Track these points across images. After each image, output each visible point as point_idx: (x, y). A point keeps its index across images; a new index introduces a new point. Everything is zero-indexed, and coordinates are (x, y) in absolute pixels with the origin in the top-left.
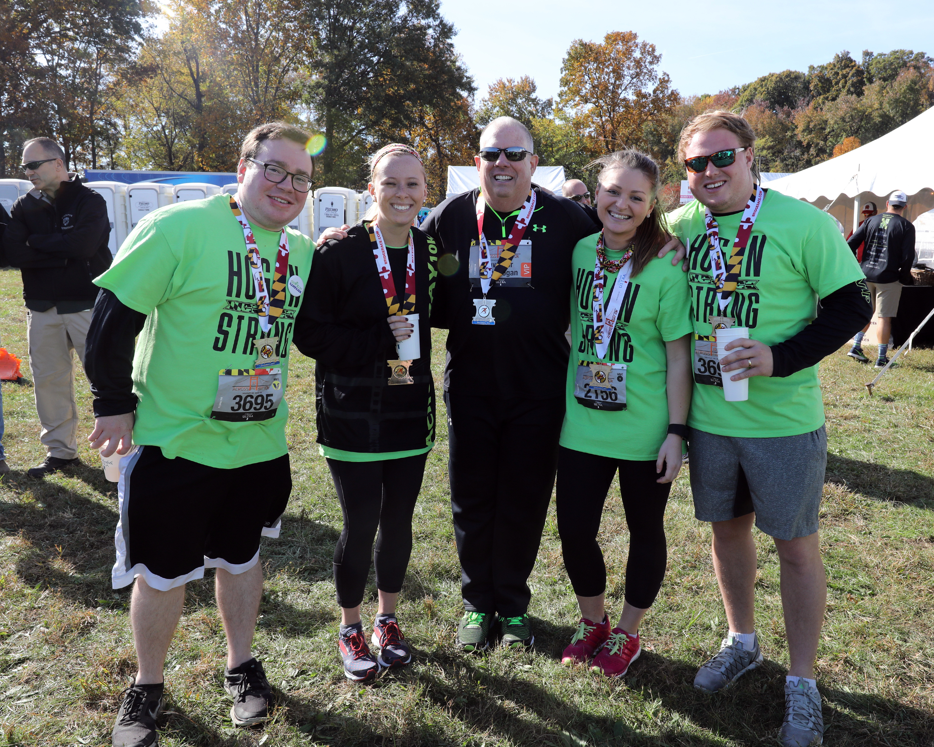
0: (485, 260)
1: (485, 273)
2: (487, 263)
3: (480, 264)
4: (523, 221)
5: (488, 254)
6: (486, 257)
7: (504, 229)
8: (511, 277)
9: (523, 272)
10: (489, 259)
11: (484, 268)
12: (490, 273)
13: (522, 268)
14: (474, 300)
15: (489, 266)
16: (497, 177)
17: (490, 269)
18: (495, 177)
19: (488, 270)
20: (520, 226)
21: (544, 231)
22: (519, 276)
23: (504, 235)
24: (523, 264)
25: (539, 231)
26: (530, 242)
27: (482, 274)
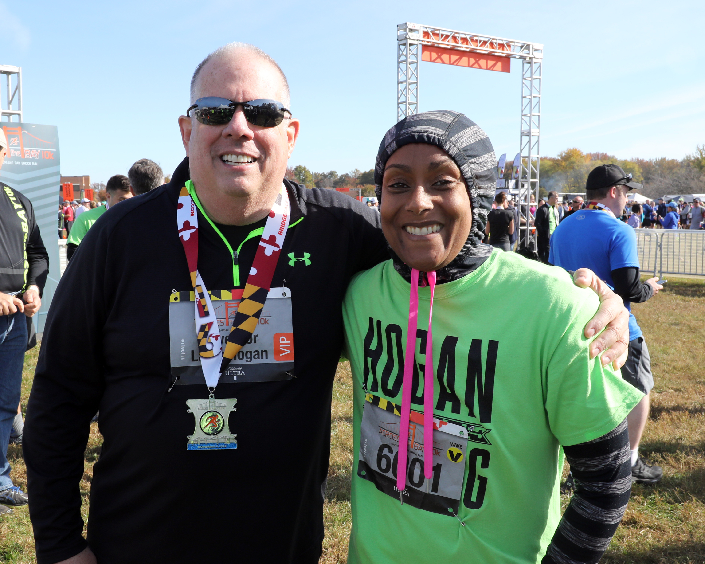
0: (205, 321)
1: (209, 347)
2: (210, 325)
3: (198, 328)
4: (272, 240)
5: (210, 307)
6: (207, 314)
7: (236, 269)
8: (254, 362)
9: (277, 352)
10: (212, 318)
11: (205, 336)
12: (217, 344)
13: (277, 344)
14: (190, 403)
15: (215, 330)
16: (225, 158)
17: (216, 338)
18: (221, 157)
19: (212, 340)
20: (269, 250)
21: (308, 263)
22: (271, 360)
23: (237, 282)
24: (277, 337)
25: (300, 264)
26: (288, 291)
27: (203, 349)
